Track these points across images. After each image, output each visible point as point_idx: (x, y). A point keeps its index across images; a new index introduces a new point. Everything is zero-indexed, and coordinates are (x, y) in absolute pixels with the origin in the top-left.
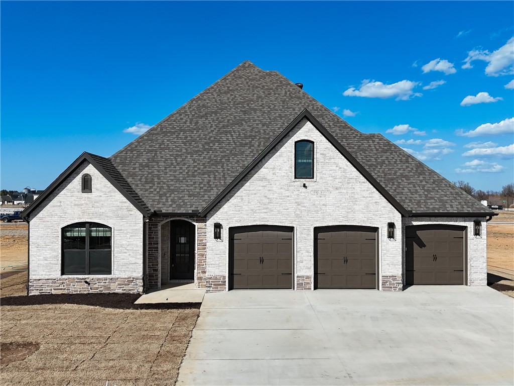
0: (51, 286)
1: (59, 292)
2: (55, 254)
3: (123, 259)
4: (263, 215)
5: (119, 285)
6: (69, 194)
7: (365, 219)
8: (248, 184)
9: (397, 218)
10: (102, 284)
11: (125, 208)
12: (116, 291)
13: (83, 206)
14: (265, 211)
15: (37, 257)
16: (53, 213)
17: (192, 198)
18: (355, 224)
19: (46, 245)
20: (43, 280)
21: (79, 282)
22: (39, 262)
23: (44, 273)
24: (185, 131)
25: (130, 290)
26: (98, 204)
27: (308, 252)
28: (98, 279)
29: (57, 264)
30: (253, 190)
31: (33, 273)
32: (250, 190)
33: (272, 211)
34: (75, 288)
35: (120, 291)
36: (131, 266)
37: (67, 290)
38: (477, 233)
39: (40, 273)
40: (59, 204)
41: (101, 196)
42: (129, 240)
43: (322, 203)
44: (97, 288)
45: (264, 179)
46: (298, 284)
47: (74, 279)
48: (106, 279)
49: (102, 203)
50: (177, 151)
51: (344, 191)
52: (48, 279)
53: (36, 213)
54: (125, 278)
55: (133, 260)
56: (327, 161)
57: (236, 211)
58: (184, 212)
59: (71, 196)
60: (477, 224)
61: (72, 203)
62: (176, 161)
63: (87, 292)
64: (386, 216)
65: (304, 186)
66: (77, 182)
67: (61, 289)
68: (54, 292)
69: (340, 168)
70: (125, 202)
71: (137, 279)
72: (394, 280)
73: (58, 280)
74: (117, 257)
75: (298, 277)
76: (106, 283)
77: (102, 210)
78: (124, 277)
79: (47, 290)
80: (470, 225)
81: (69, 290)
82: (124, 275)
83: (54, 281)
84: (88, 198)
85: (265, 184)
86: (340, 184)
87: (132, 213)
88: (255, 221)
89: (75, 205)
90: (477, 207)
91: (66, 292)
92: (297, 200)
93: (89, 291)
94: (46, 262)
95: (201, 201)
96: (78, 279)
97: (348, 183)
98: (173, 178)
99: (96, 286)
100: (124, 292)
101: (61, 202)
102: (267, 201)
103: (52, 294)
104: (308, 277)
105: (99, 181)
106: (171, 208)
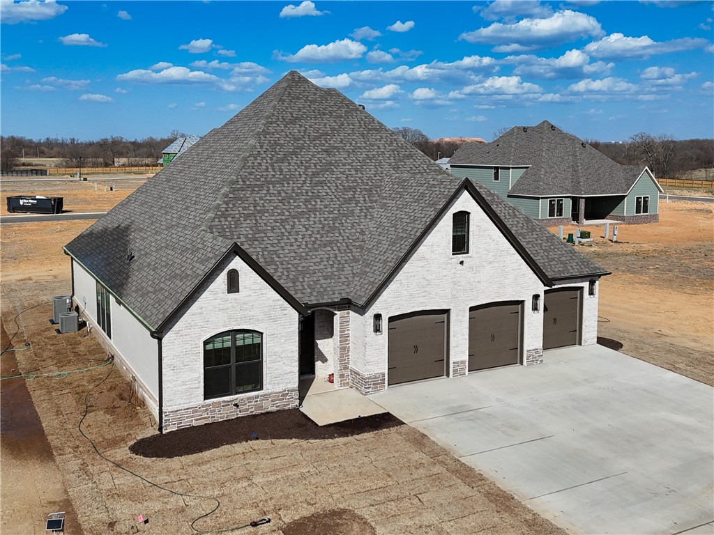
0: (192, 417)
1: (202, 422)
2: (196, 375)
3: (277, 369)
4: (421, 300)
5: (272, 401)
6: (212, 296)
7: (514, 293)
8: (407, 265)
9: (540, 288)
10: (253, 403)
11: (278, 307)
12: (270, 409)
13: (229, 310)
14: (424, 294)
15: (173, 383)
16: (193, 323)
17: (329, 281)
18: (505, 300)
19: (185, 366)
20: (182, 410)
21: (226, 405)
22: (175, 388)
23: (183, 401)
24: (274, 184)
25: (285, 405)
26: (246, 306)
27: (463, 335)
28: (249, 398)
29: (198, 388)
30: (412, 272)
31: (168, 404)
32: (408, 273)
33: (430, 294)
34: (221, 414)
35: (274, 409)
36: (286, 376)
37: (212, 417)
38: (591, 293)
39: (178, 402)
40: (200, 311)
41: (250, 296)
42: (283, 346)
43: (477, 280)
44: (247, 410)
45: (423, 258)
46: (454, 371)
47: (219, 403)
48: (257, 397)
49: (251, 304)
50: (279, 214)
51: (496, 265)
52: (188, 409)
53: (170, 326)
54: (280, 392)
55: (288, 369)
56: (482, 233)
57: (395, 298)
58: (330, 301)
59: (214, 299)
60: (592, 283)
61: (216, 307)
62: (286, 229)
63: (236, 416)
64: (532, 288)
65: (462, 263)
66: (222, 280)
67: (205, 418)
68: (195, 424)
69: (493, 240)
70: (278, 300)
71: (292, 391)
72: (536, 353)
73: (200, 408)
74: (269, 368)
75: (454, 363)
76: (257, 401)
77: (251, 314)
78: (278, 391)
79: (187, 422)
80: (586, 285)
81: (214, 417)
82: (278, 389)
83: (195, 409)
84: (235, 299)
85: (423, 264)
86: (493, 258)
87: (285, 312)
88: (413, 307)
89: (220, 310)
90: (592, 266)
91: (210, 421)
92: (454, 280)
93: (237, 414)
94: (185, 387)
95: (340, 284)
96: (224, 402)
97: (500, 256)
98: (294, 254)
99: (247, 407)
100: (278, 409)
101: (202, 308)
102: (426, 283)
103: (193, 426)
104: (463, 362)
105: (248, 276)
106: (313, 298)
